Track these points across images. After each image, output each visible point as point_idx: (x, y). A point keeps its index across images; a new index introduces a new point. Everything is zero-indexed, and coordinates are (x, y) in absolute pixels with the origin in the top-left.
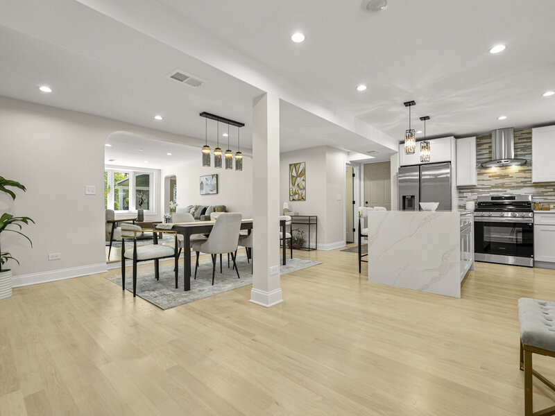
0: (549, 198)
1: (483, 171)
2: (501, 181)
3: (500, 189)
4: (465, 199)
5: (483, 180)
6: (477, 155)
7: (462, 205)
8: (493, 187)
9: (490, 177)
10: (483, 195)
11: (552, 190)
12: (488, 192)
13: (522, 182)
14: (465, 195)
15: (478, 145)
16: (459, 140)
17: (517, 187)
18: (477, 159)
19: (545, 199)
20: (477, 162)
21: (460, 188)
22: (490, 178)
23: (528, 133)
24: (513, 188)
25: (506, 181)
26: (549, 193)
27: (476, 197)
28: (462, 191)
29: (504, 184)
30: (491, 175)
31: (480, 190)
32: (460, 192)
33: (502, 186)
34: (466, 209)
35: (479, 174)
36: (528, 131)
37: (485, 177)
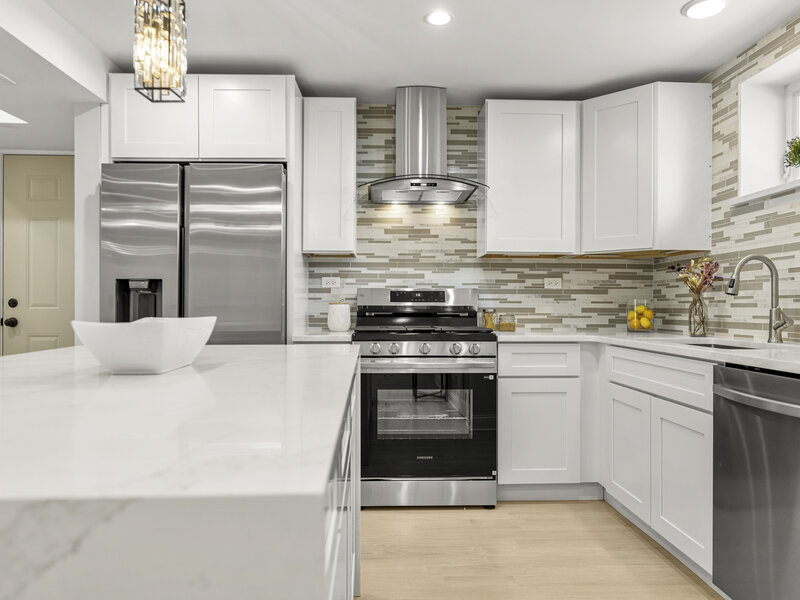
0: (510, 297)
1: (371, 213)
2: (411, 246)
3: (410, 271)
4: (324, 296)
5: (371, 241)
6: (359, 164)
7: (317, 315)
8: (394, 263)
9: (387, 231)
10: (372, 285)
11: (515, 277)
12: (383, 278)
13: (458, 252)
14: (325, 282)
15: (361, 133)
16: (310, 100)
17: (447, 265)
18: (359, 175)
19: (504, 301)
20: (359, 186)
21: (313, 261)
22: (389, 237)
23: (473, 119)
24: (440, 267)
25: (422, 246)
26: (511, 286)
27: (352, 291)
28: (317, 270)
29: (417, 255)
30: (389, 226)
31: (364, 271)
32: (312, 275)
33: (414, 260)
34: (326, 329)
35: (361, 222)
36: (472, 113)
37: (375, 231)
